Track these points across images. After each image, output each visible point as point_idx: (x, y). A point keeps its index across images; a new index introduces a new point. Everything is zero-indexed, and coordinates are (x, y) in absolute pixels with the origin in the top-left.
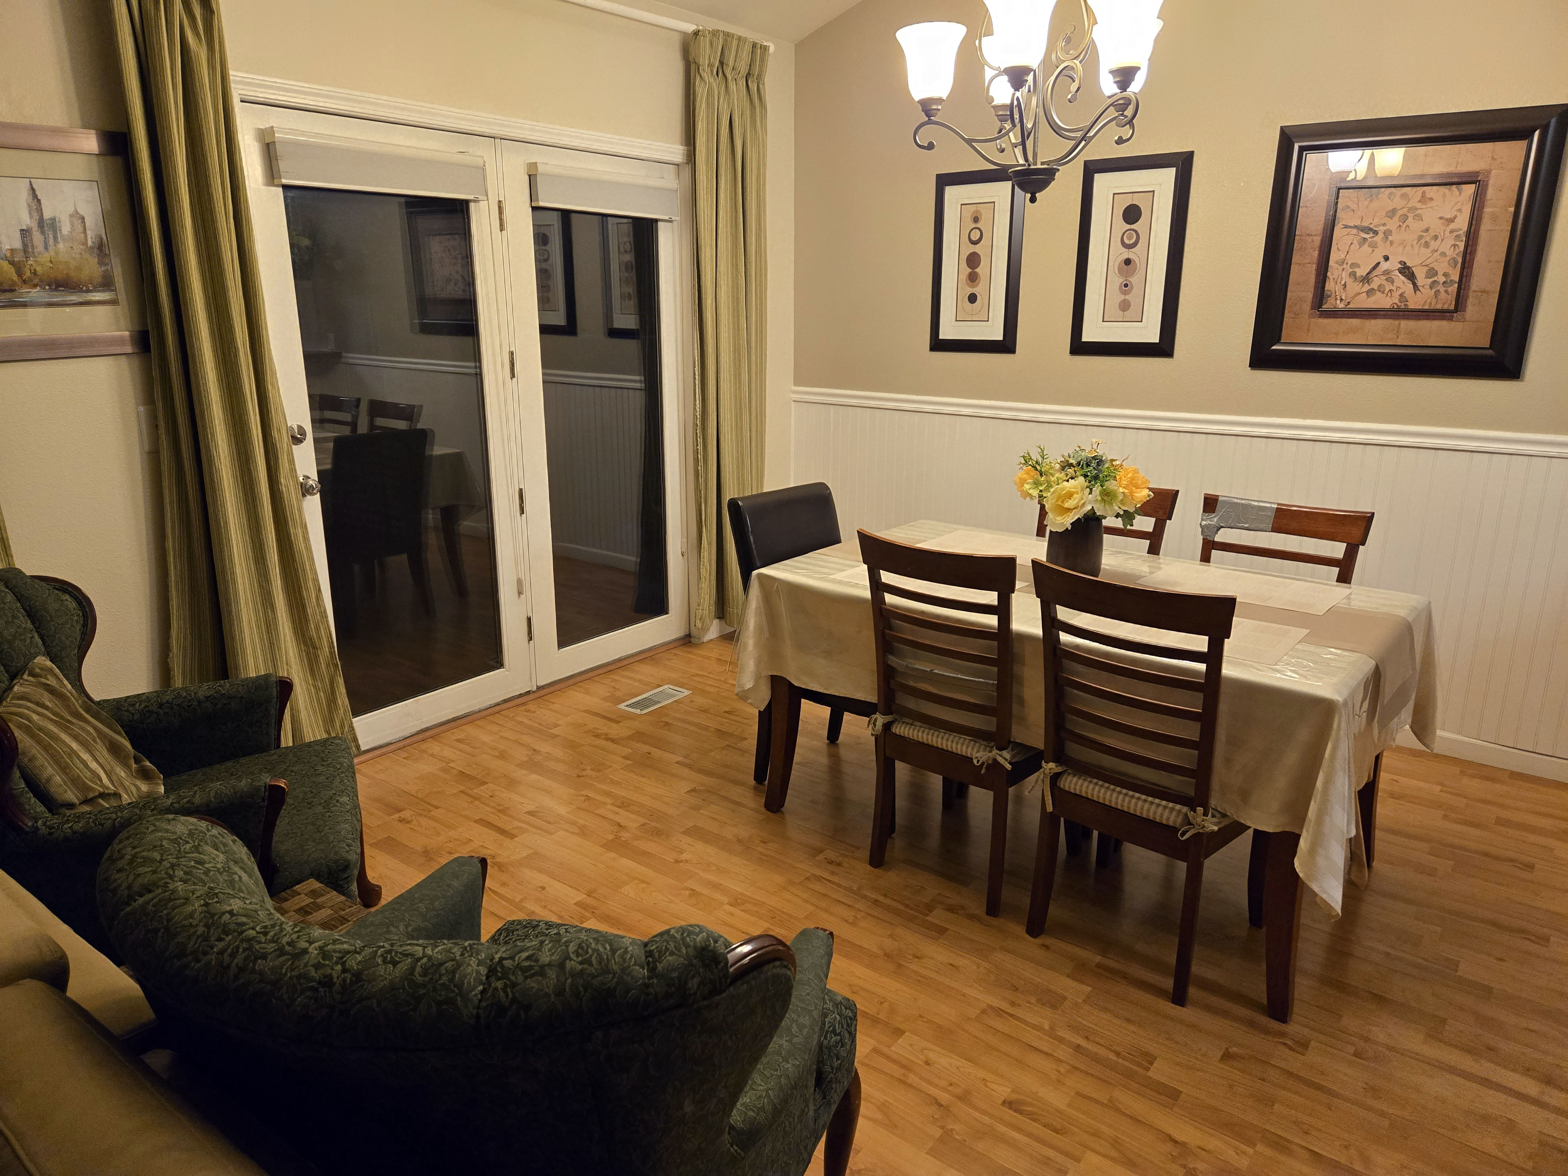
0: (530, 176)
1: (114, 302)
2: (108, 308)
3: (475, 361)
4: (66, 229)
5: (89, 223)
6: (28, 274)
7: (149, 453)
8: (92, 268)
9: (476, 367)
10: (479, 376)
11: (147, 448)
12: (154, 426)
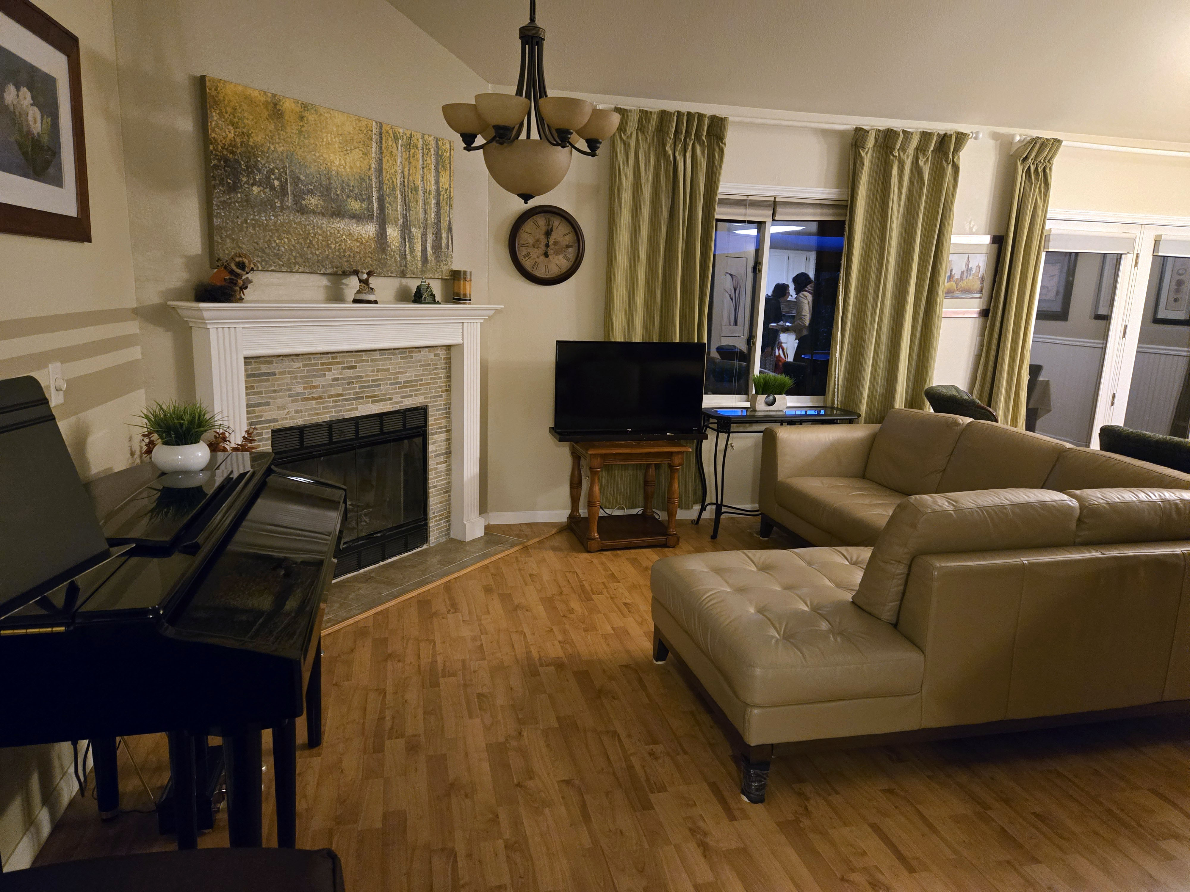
0: (1155, 241)
1: (980, 298)
2: (978, 300)
3: (1104, 340)
4: (974, 271)
5: (981, 269)
6: (959, 287)
7: (976, 355)
8: (977, 285)
9: (1103, 344)
10: (1104, 349)
11: (976, 353)
12: (981, 345)
